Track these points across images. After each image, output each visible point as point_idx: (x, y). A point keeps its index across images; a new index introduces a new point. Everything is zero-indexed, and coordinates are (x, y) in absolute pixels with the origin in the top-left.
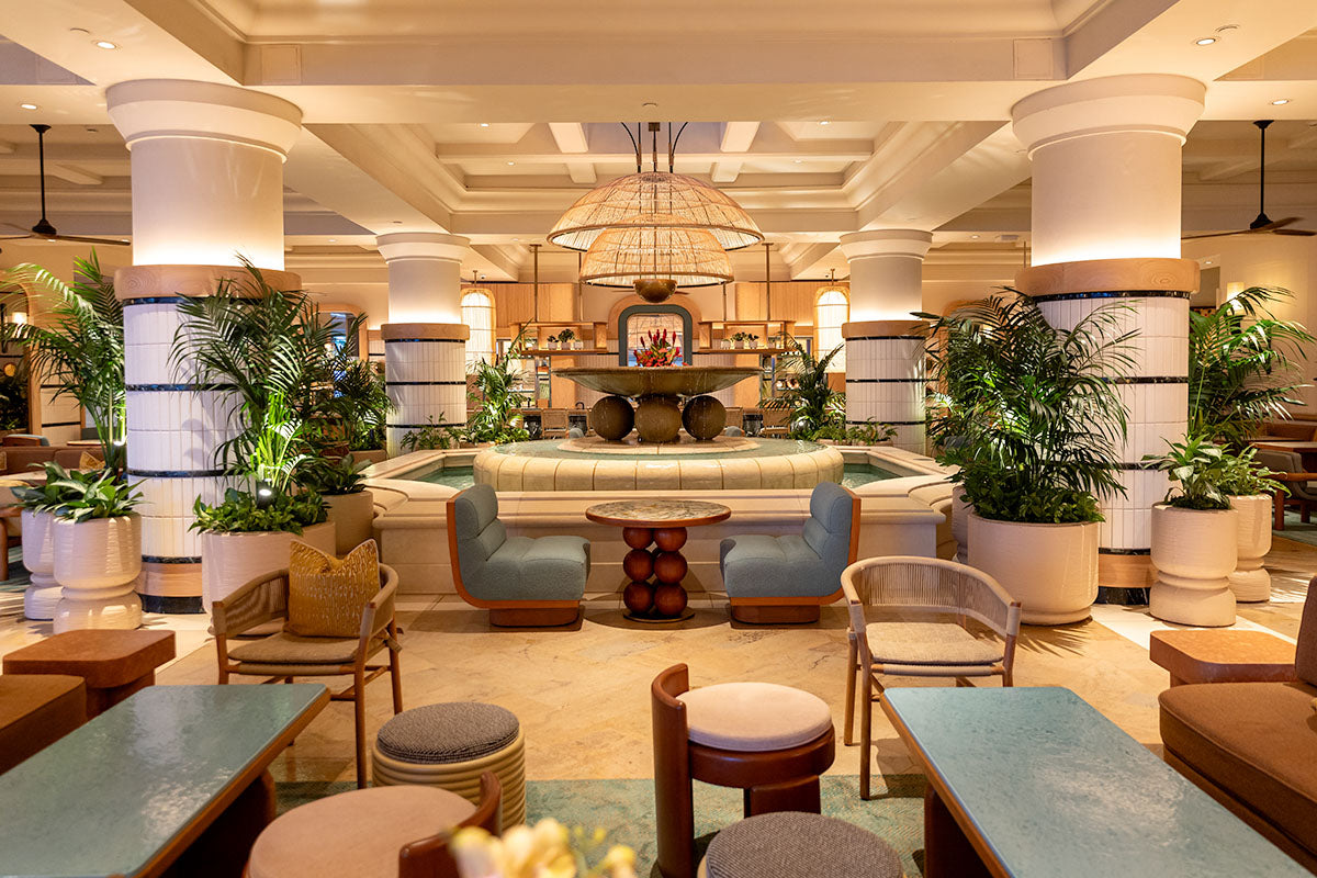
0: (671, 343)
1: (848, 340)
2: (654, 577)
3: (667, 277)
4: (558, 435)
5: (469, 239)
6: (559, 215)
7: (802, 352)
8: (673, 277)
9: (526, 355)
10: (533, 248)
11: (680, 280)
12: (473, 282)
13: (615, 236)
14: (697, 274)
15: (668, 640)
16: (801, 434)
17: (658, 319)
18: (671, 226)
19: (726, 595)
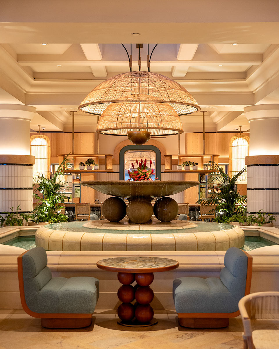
0: (149, 166)
1: (248, 166)
2: (135, 301)
3: (146, 130)
4: (85, 218)
5: (35, 108)
6: (85, 95)
7: (222, 172)
8: (149, 130)
9: (68, 172)
10: (72, 113)
11: (153, 132)
12: (38, 132)
13: (116, 107)
14: (162, 128)
15: (142, 337)
16: (221, 219)
17: (143, 153)
18: (148, 102)
19: (175, 311)
